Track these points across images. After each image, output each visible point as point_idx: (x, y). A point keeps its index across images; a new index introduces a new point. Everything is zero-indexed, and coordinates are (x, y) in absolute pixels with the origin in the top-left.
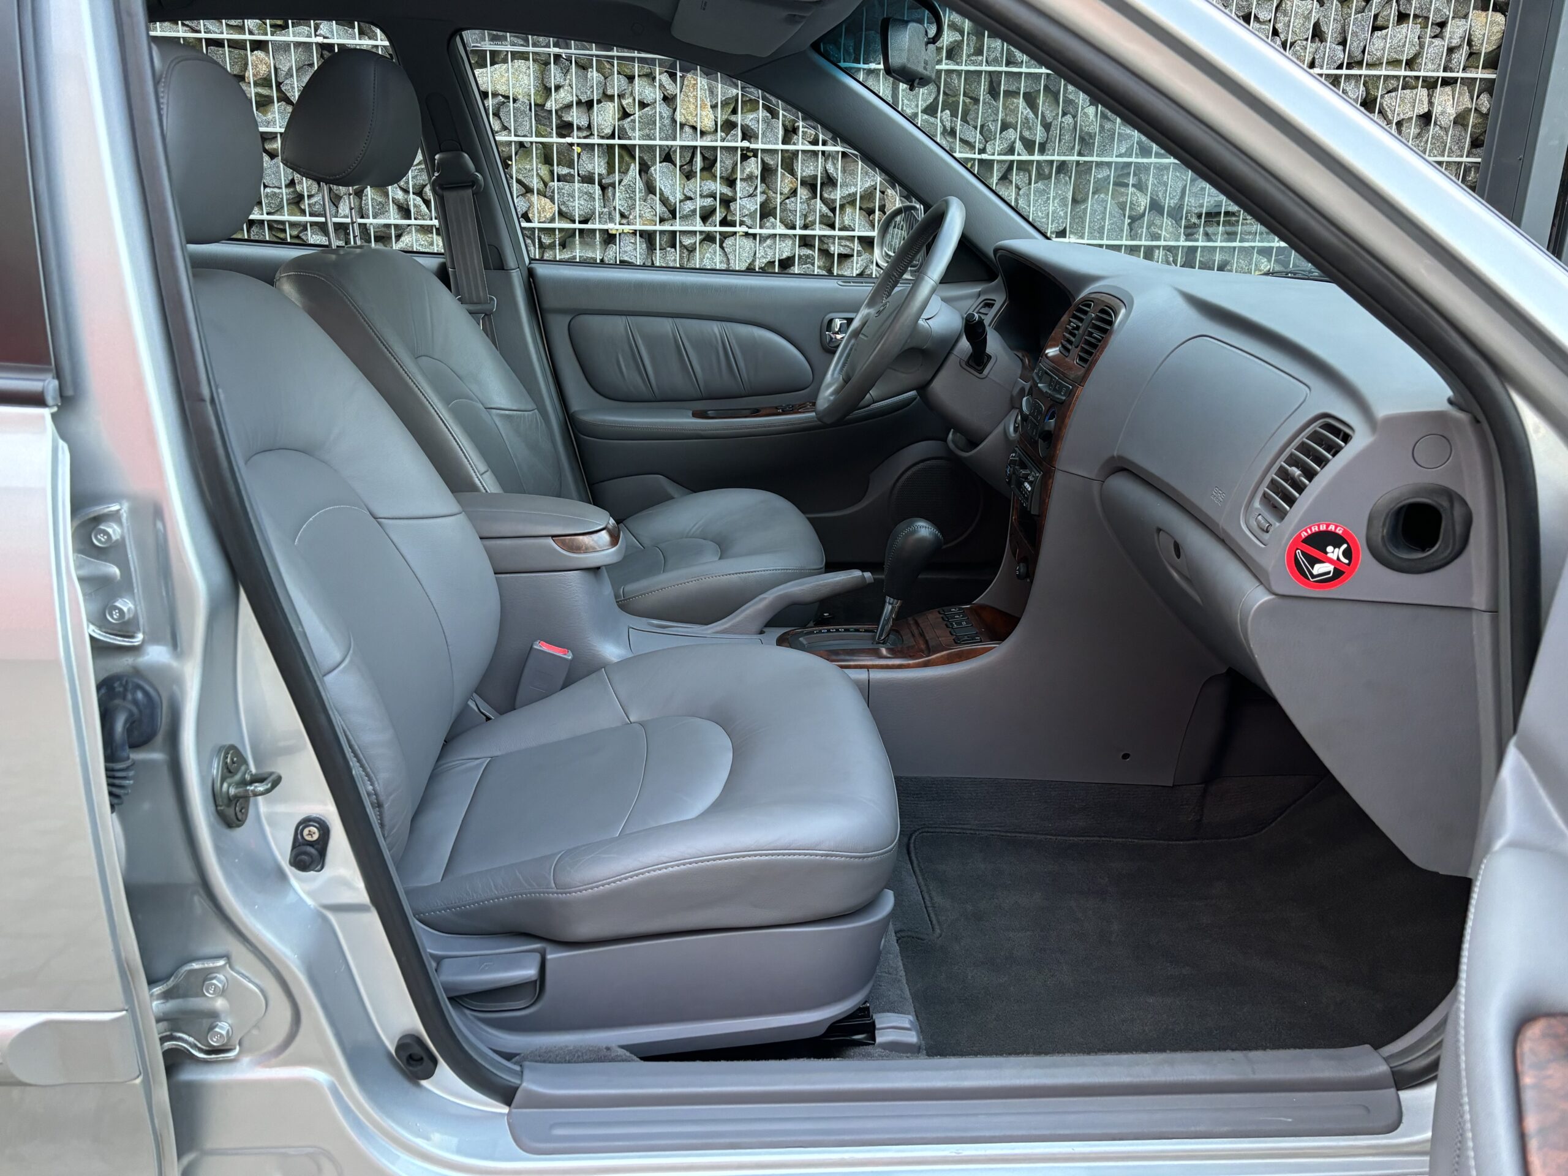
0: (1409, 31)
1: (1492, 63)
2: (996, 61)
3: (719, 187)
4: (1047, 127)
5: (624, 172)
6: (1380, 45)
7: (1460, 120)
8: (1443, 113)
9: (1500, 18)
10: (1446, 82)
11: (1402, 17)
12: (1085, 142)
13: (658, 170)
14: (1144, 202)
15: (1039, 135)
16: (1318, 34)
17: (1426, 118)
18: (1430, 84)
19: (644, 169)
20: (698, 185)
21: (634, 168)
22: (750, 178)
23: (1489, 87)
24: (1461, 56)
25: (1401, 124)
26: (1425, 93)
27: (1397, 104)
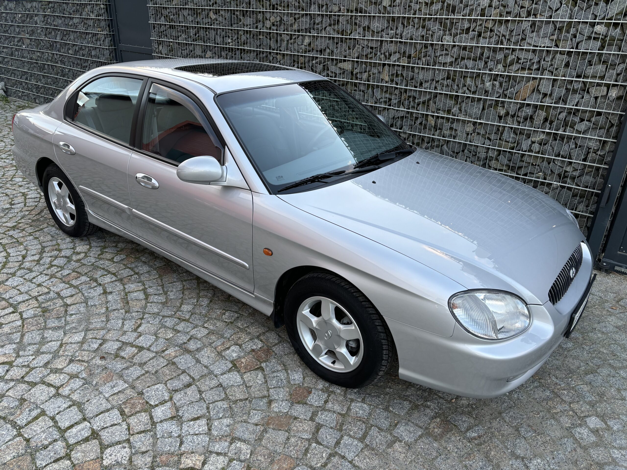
0: (600, 68)
2: (462, 68)
3: (388, 96)
4: (476, 87)
6: (590, 71)
7: (619, 98)
8: (611, 96)
10: (614, 85)
11: (599, 63)
12: (487, 93)
14: (503, 112)
15: (473, 89)
16: (566, 65)
17: (605, 97)
18: (608, 86)
19: (373, 90)
20: (384, 95)
22: (396, 95)
24: (621, 77)
25: (596, 98)
26: (605, 89)
27: (593, 91)
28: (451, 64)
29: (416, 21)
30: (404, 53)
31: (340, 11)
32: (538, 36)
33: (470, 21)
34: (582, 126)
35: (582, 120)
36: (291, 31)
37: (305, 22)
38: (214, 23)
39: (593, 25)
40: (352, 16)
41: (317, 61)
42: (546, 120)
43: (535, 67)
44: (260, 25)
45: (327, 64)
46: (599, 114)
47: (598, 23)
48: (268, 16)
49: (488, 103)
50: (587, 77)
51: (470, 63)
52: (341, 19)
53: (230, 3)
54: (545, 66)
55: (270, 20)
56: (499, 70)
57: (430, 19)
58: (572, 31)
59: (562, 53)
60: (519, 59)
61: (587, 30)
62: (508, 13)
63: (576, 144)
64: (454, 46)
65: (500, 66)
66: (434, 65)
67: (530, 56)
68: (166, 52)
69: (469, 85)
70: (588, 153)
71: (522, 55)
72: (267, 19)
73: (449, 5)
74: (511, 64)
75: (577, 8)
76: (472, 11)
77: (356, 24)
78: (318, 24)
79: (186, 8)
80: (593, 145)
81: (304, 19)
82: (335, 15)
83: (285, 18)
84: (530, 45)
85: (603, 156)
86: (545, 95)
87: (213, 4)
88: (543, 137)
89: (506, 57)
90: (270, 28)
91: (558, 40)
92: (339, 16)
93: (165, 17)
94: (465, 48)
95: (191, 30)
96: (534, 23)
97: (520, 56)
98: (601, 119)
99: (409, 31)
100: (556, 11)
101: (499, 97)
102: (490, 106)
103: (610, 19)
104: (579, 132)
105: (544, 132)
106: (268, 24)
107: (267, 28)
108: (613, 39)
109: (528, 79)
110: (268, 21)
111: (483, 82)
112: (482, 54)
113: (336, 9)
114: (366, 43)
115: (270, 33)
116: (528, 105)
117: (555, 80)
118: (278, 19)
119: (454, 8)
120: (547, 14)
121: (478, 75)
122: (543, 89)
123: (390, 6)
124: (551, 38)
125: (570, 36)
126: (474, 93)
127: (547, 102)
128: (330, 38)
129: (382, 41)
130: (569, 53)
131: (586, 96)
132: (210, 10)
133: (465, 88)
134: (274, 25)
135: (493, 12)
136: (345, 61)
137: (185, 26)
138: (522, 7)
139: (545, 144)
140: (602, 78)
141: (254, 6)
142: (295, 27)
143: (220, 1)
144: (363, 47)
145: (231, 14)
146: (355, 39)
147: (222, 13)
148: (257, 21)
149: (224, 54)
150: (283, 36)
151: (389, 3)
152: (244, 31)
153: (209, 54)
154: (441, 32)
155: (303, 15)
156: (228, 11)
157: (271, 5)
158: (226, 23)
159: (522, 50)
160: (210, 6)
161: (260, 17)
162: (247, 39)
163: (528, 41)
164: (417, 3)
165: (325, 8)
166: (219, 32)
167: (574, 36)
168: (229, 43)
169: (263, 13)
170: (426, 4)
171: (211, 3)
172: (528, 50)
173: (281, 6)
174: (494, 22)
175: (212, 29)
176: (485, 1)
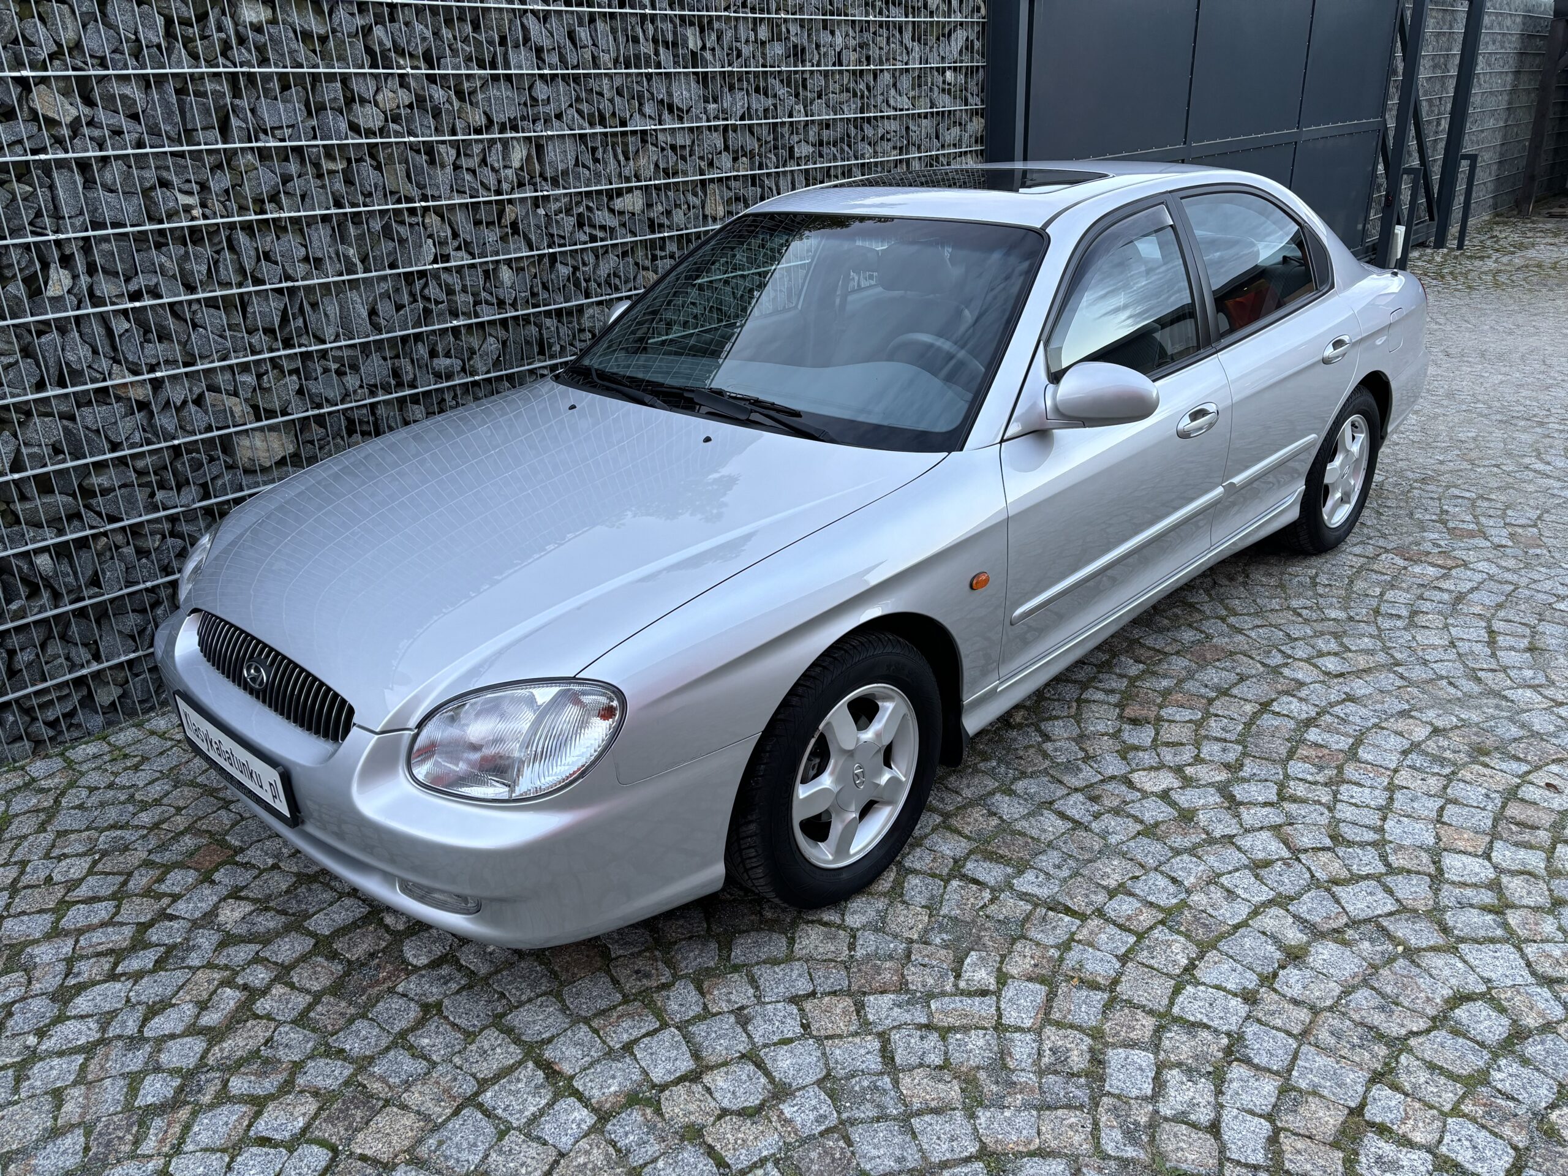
0: (957, 130)
1: (982, 140)
6: (950, 137)
9: (983, 119)
11: (955, 124)
18: (965, 154)
23: (981, 152)
24: (973, 140)
28: (813, 158)
29: (751, 76)
31: (596, 62)
32: (900, 92)
33: (826, 75)
36: (466, 131)
38: (72, 140)
39: (944, 72)
40: (628, 76)
41: (558, 204)
43: (904, 141)
44: (337, 124)
45: (589, 208)
47: (948, 68)
48: (369, 90)
50: (950, 147)
52: (604, 85)
53: (170, 51)
54: (913, 139)
55: (376, 105)
57: (772, 74)
59: (926, 115)
60: (887, 133)
61: (941, 81)
62: (868, 58)
67: (898, 126)
71: (891, 125)
72: (363, 101)
73: (795, 46)
74: (882, 141)
75: (928, 47)
76: (825, 55)
77: (639, 96)
78: (544, 102)
81: (503, 91)
82: (589, 76)
83: (438, 94)
84: (896, 109)
87: (56, 57)
89: (875, 131)
90: (383, 132)
91: (919, 98)
92: (596, 77)
94: (827, 124)
97: (887, 127)
100: (911, 51)
103: (956, 61)
106: (373, 117)
107: (370, 133)
108: (961, 89)
110: (370, 109)
112: (848, 132)
113: (589, 59)
115: (385, 146)
118: (410, 96)
119: (803, 50)
120: (905, 57)
123: (704, 48)
125: (928, 89)
128: (582, 137)
132: (38, 82)
134: (396, 119)
135: (853, 56)
136: (630, 190)
138: (879, 47)
141: (303, 59)
142: (479, 120)
143: (97, 40)
144: (663, 149)
145: (181, 92)
146: (644, 133)
147: (127, 91)
148: (321, 108)
149: (168, 259)
150: (442, 148)
151: (700, 44)
152: (264, 154)
153: (59, 281)
154: (793, 99)
155: (495, 78)
156: (161, 79)
157: (369, 50)
158: (154, 131)
159: (888, 117)
160: (33, 68)
161: (332, 92)
162: (286, 179)
163: (892, 102)
164: (747, 41)
165: (555, 59)
166: (114, 173)
167: (931, 90)
168: (187, 209)
169: (345, 79)
170: (763, 43)
171: (44, 55)
172: (895, 117)
173: (411, 55)
174: (854, 72)
175: (61, 164)
176: (839, 40)
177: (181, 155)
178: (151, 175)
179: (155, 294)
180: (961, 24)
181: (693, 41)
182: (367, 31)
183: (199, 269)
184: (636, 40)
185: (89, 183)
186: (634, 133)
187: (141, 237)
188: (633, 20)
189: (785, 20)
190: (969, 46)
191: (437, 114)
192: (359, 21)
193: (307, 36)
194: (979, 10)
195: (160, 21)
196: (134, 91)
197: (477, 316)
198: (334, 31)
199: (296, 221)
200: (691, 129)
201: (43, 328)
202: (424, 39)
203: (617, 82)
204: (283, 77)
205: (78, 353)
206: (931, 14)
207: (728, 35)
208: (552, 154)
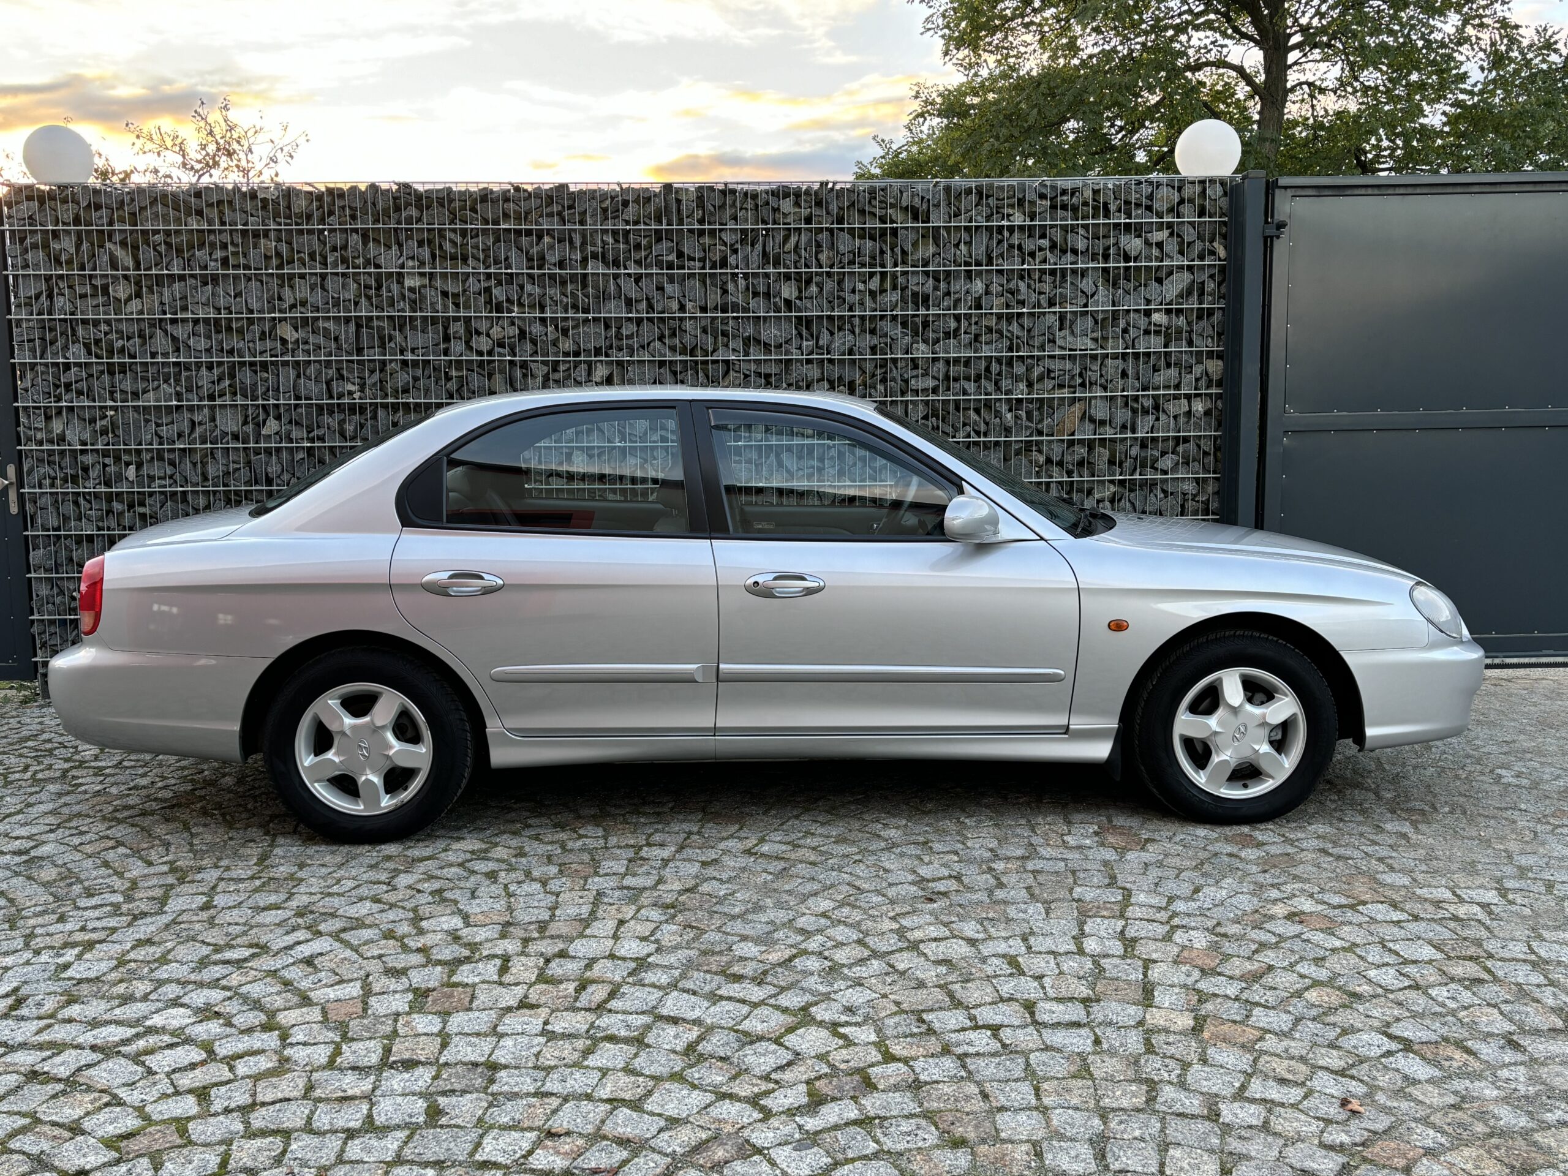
0: (1173, 372)
1: (1219, 384)
2: (957, 394)
3: (815, 463)
4: (987, 424)
5: (767, 457)
6: (1159, 378)
7: (1207, 413)
8: (1196, 411)
9: (1220, 363)
10: (1196, 395)
11: (1168, 365)
12: (1008, 431)
13: (784, 456)
14: (1042, 459)
15: (983, 428)
16: (1124, 374)
17: (1189, 413)
18: (1188, 397)
19: (778, 455)
20: (805, 462)
21: (773, 457)
22: (832, 458)
23: (1219, 396)
24: (1203, 382)
25: (1175, 417)
26: (1185, 402)
27: (1171, 407)
28: (935, 390)
29: (857, 321)
30: (840, 378)
31: (682, 308)
32: (1072, 333)
33: (957, 318)
34: (1166, 462)
35: (1163, 454)
36: (556, 354)
37: (594, 336)
38: (293, 351)
39: (1148, 313)
40: (713, 319)
42: (1111, 462)
43: (1079, 381)
44: (457, 347)
46: (1186, 440)
47: (1156, 310)
48: (483, 326)
49: (1014, 446)
50: (1158, 388)
51: (971, 387)
52: (688, 325)
53: (356, 304)
54: (1093, 379)
55: (488, 335)
56: (1020, 392)
57: (882, 317)
58: (1122, 323)
59: (1115, 357)
60: (1049, 371)
61: (1142, 322)
62: (1022, 303)
63: (1164, 491)
64: (935, 360)
65: (1022, 386)
66: (903, 394)
67: (1068, 365)
68: (87, 435)
69: (975, 423)
70: (1185, 500)
71: (1056, 365)
72: (478, 333)
73: (915, 295)
74: (1041, 379)
75: (1121, 291)
76: (957, 301)
77: (725, 334)
78: (629, 337)
79: (184, 320)
80: (1190, 488)
81: (592, 329)
82: (674, 318)
83: (537, 329)
84: (1064, 349)
85: (1206, 503)
86: (1102, 423)
87: (293, 306)
88: (1113, 489)
89: (1029, 369)
91: (1105, 338)
92: (681, 319)
93: (87, 346)
94: (957, 361)
95: (204, 371)
96: (1062, 317)
97: (1052, 367)
98: (1191, 446)
99: (843, 340)
100: (1093, 296)
101: (1031, 435)
102: (1018, 453)
103: (1170, 303)
104: (1165, 472)
105: (1112, 482)
106: (484, 343)
107: (480, 353)
108: (1179, 331)
109: (1073, 401)
110: (483, 338)
111: (998, 414)
112: (988, 369)
113: (675, 306)
114: (753, 367)
115: (490, 362)
116: (1081, 442)
117: (1112, 398)
118: (514, 331)
119: (926, 299)
120: (1081, 301)
121: (988, 404)
122: (1099, 415)
123: (800, 298)
124: (1094, 335)
125: (1119, 330)
126: (985, 435)
127: (1108, 433)
128: (662, 364)
129: (789, 362)
130: (1124, 356)
131: (1162, 417)
132: (281, 320)
133: (968, 428)
134: (501, 345)
135: (997, 301)
137: (176, 364)
138: (1040, 293)
139: (1120, 500)
140: (1177, 387)
141: (440, 307)
142: (567, 345)
143: (318, 297)
144: (746, 376)
145: (359, 326)
146: (727, 362)
147: (326, 325)
148: (447, 339)
149: (332, 421)
150: (533, 365)
151: (795, 294)
152: (405, 363)
153: (272, 426)
154: (908, 339)
155: (586, 320)
156: (348, 320)
157: (489, 302)
158: (339, 348)
159: (1053, 357)
160: (280, 311)
161: (458, 328)
162: (416, 379)
163: (1059, 342)
164: (853, 291)
165: (644, 305)
166: (312, 370)
167: (1125, 331)
168: (350, 393)
169: (467, 320)
170: (872, 294)
171: (286, 305)
172: (1062, 357)
173: (521, 305)
174: (999, 317)
175: (285, 364)
176: (978, 286)
177: (352, 361)
178: (332, 372)
179: (321, 439)
180: (1181, 267)
181: (788, 291)
182: (488, 290)
183: (349, 428)
184: (725, 291)
185: (298, 376)
186: (717, 361)
187: (320, 407)
188: (724, 278)
189: (905, 273)
190: (1197, 289)
191: (534, 342)
192: (484, 284)
193: (445, 294)
194: (1212, 253)
195: (353, 286)
196: (331, 325)
197: (548, 483)
198: (464, 291)
199: (417, 405)
200: (781, 361)
201: (257, 452)
202: (530, 295)
203: (703, 323)
204: (425, 318)
205: (274, 469)
206: (1127, 258)
207: (829, 285)
208: (631, 374)
